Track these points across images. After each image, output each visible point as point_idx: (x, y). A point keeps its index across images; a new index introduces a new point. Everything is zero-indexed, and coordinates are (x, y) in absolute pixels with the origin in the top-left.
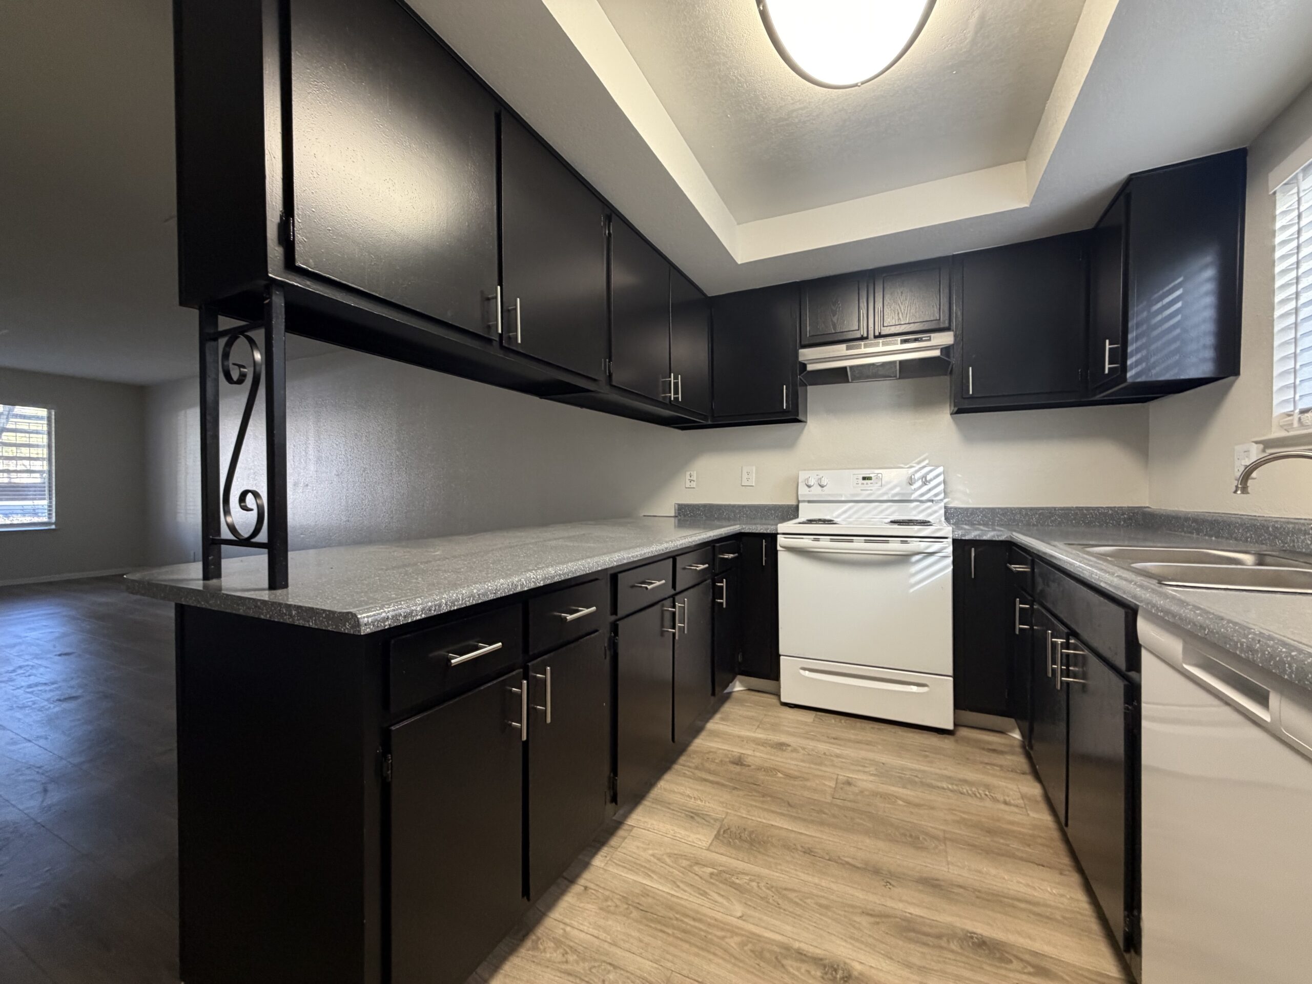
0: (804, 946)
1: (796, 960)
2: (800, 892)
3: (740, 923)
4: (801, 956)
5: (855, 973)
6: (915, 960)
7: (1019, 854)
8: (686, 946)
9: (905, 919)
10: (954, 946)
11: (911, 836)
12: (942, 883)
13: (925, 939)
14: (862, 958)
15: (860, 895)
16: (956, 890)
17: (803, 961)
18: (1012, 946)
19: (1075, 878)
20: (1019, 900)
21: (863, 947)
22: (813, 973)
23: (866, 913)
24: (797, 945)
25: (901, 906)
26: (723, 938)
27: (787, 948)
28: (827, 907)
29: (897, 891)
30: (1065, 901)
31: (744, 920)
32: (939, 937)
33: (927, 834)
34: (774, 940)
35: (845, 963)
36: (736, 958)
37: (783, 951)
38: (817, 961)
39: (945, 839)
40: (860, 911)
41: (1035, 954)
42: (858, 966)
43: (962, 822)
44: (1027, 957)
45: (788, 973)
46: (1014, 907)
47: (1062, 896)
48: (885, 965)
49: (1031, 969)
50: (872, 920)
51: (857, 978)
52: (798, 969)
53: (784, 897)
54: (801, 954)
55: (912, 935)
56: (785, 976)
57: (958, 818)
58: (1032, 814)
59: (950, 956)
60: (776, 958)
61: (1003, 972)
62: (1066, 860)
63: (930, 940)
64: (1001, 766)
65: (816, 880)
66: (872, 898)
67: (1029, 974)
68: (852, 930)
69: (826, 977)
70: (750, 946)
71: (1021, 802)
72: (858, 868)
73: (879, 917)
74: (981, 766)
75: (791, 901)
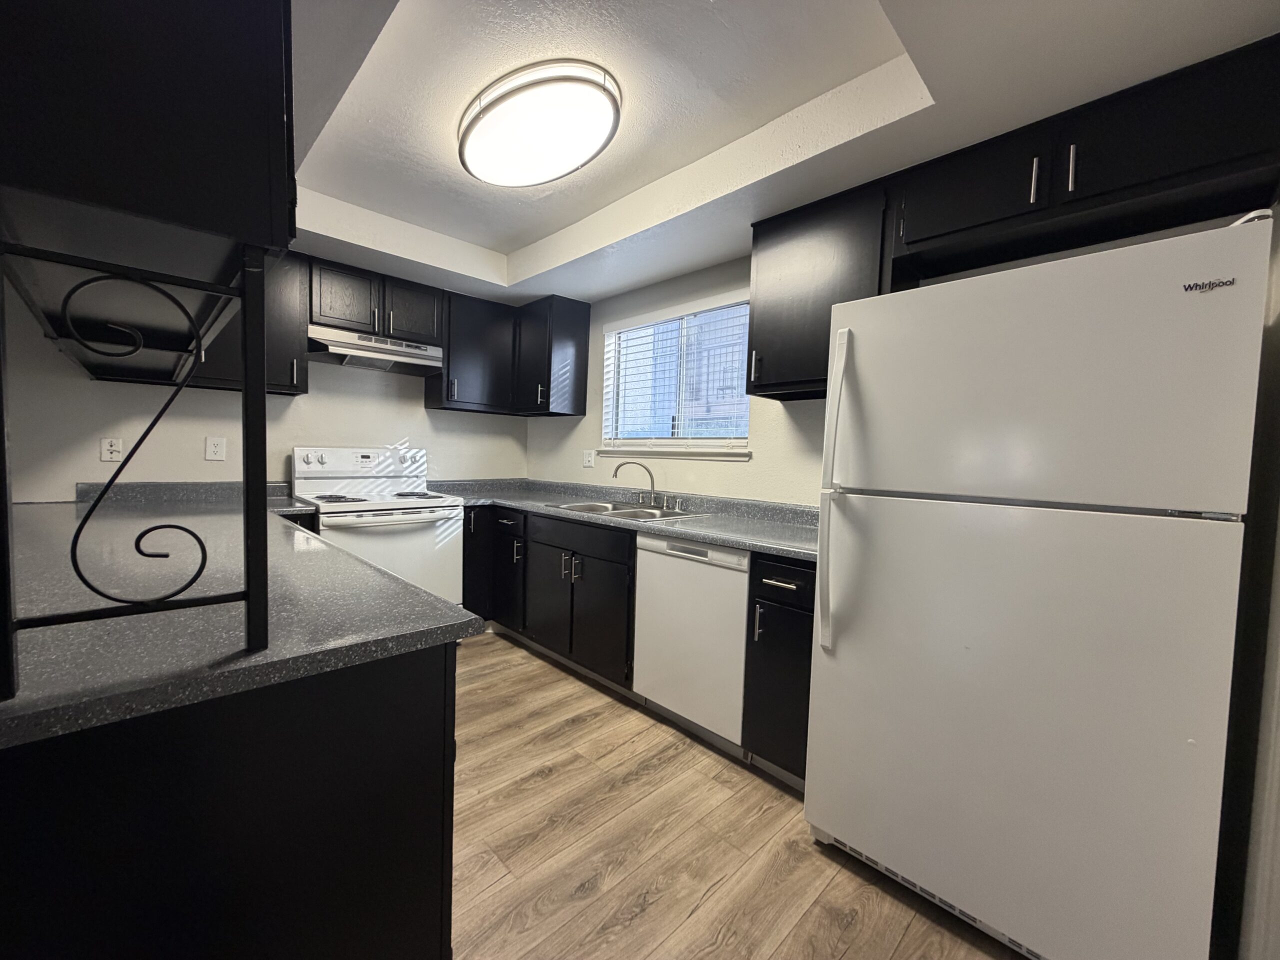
0: (522, 776)
1: (526, 782)
2: (490, 759)
3: (482, 795)
4: (525, 780)
5: (551, 766)
6: (562, 744)
7: (547, 682)
8: (473, 826)
9: (542, 734)
10: (567, 729)
11: (503, 702)
12: (538, 711)
13: (556, 735)
14: (547, 759)
15: (514, 740)
16: (545, 710)
17: (528, 781)
18: (581, 714)
19: (571, 679)
20: (567, 698)
21: (541, 756)
22: (537, 780)
23: (526, 744)
24: (518, 778)
25: (535, 731)
26: (484, 806)
27: (516, 782)
28: (510, 755)
29: (527, 726)
30: (578, 688)
31: (483, 792)
32: (560, 730)
33: (509, 697)
34: (507, 786)
35: (544, 766)
36: (502, 807)
37: (516, 785)
38: (533, 775)
39: (518, 693)
40: (523, 746)
41: (589, 711)
42: (548, 763)
43: (514, 683)
44: (588, 714)
45: (529, 789)
46: (567, 701)
47: (575, 687)
48: (555, 754)
49: (593, 717)
50: (532, 744)
51: (553, 767)
52: (531, 784)
53: (485, 768)
54: (523, 779)
55: (551, 737)
56: (529, 792)
57: (511, 682)
58: (535, 663)
59: (569, 733)
60: (517, 790)
61: (588, 724)
62: (563, 674)
63: (560, 733)
64: (500, 649)
65: (489, 750)
66: (522, 737)
67: (594, 719)
68: (530, 754)
69: (543, 776)
70: (501, 798)
71: (524, 661)
72: (501, 730)
73: (533, 741)
74: (491, 654)
75: (490, 767)
